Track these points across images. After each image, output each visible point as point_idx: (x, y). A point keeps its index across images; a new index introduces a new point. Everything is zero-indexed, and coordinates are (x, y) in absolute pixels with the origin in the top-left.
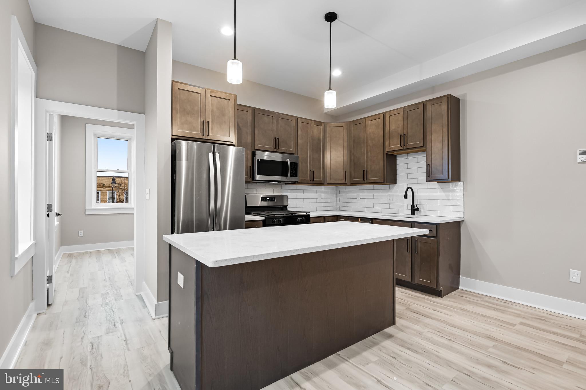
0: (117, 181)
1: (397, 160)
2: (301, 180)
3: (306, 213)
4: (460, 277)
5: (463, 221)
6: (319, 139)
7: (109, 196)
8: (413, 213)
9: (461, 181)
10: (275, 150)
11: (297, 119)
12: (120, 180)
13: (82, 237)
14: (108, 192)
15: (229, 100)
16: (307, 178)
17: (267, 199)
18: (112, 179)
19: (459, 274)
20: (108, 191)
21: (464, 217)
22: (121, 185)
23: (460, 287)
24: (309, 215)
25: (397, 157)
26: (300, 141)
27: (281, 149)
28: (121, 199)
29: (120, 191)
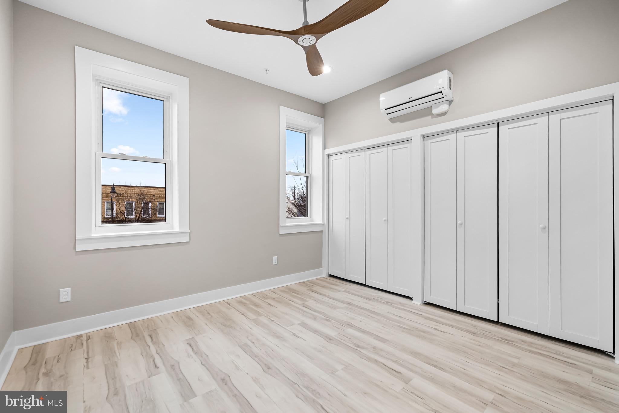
0: (117, 189)
7: (107, 207)
12: (121, 189)
13: (69, 301)
14: (106, 203)
18: (112, 188)
20: (106, 201)
22: (120, 194)
28: (121, 211)
29: (120, 202)
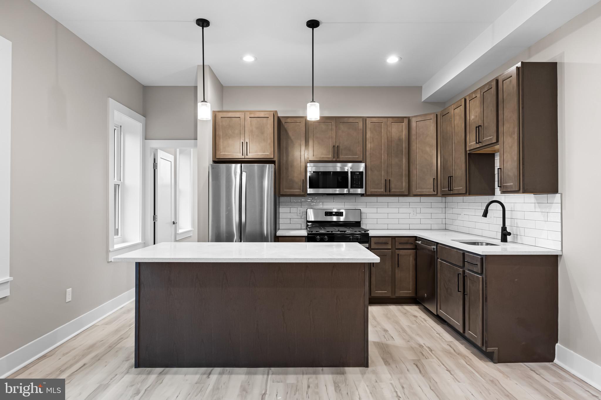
1: (496, 161)
2: (371, 192)
3: (365, 231)
4: (557, 345)
5: (561, 256)
6: (400, 140)
8: (504, 239)
9: (559, 192)
10: (334, 160)
11: (364, 119)
15: (268, 117)
16: (381, 189)
17: (333, 213)
19: (556, 340)
21: (562, 251)
23: (556, 361)
24: (368, 234)
25: (495, 157)
26: (369, 146)
27: (342, 157)
